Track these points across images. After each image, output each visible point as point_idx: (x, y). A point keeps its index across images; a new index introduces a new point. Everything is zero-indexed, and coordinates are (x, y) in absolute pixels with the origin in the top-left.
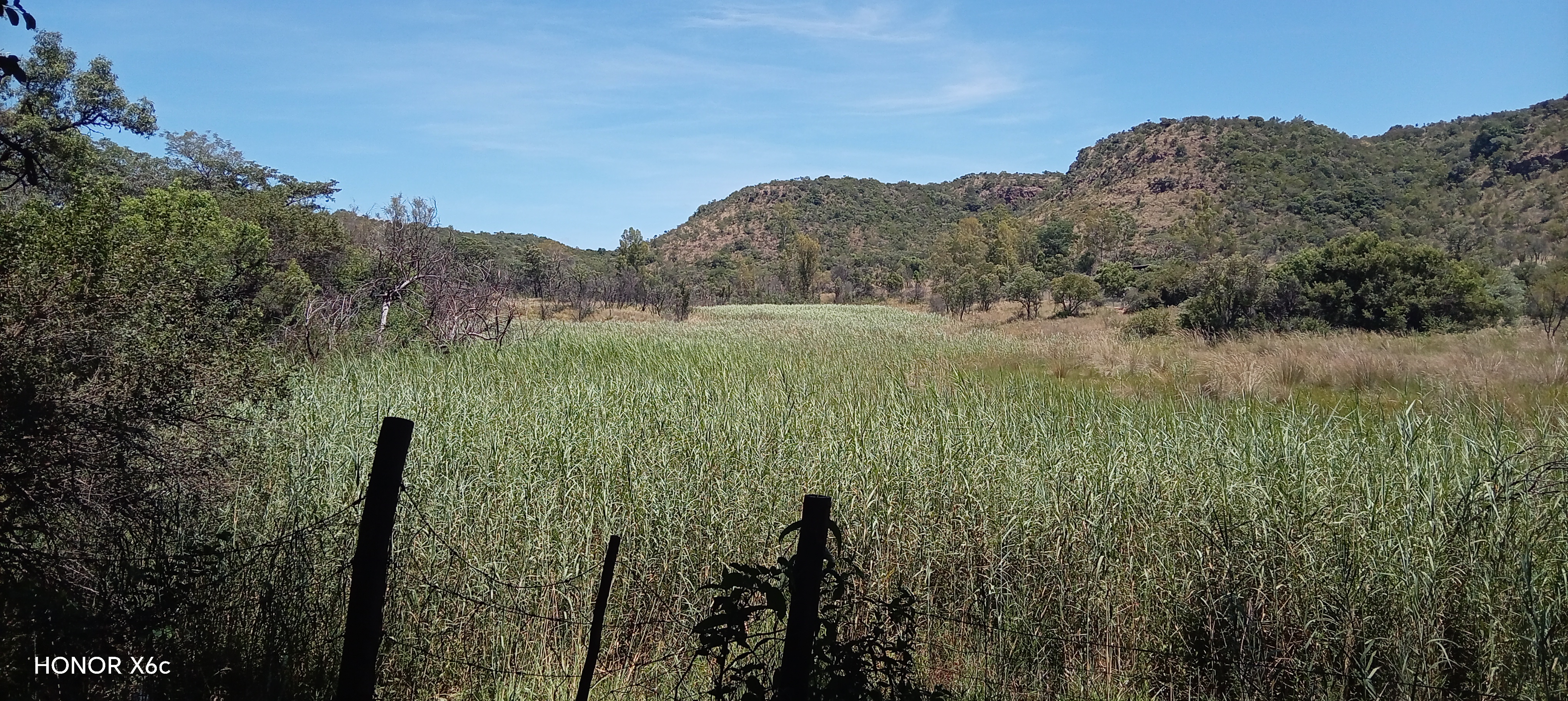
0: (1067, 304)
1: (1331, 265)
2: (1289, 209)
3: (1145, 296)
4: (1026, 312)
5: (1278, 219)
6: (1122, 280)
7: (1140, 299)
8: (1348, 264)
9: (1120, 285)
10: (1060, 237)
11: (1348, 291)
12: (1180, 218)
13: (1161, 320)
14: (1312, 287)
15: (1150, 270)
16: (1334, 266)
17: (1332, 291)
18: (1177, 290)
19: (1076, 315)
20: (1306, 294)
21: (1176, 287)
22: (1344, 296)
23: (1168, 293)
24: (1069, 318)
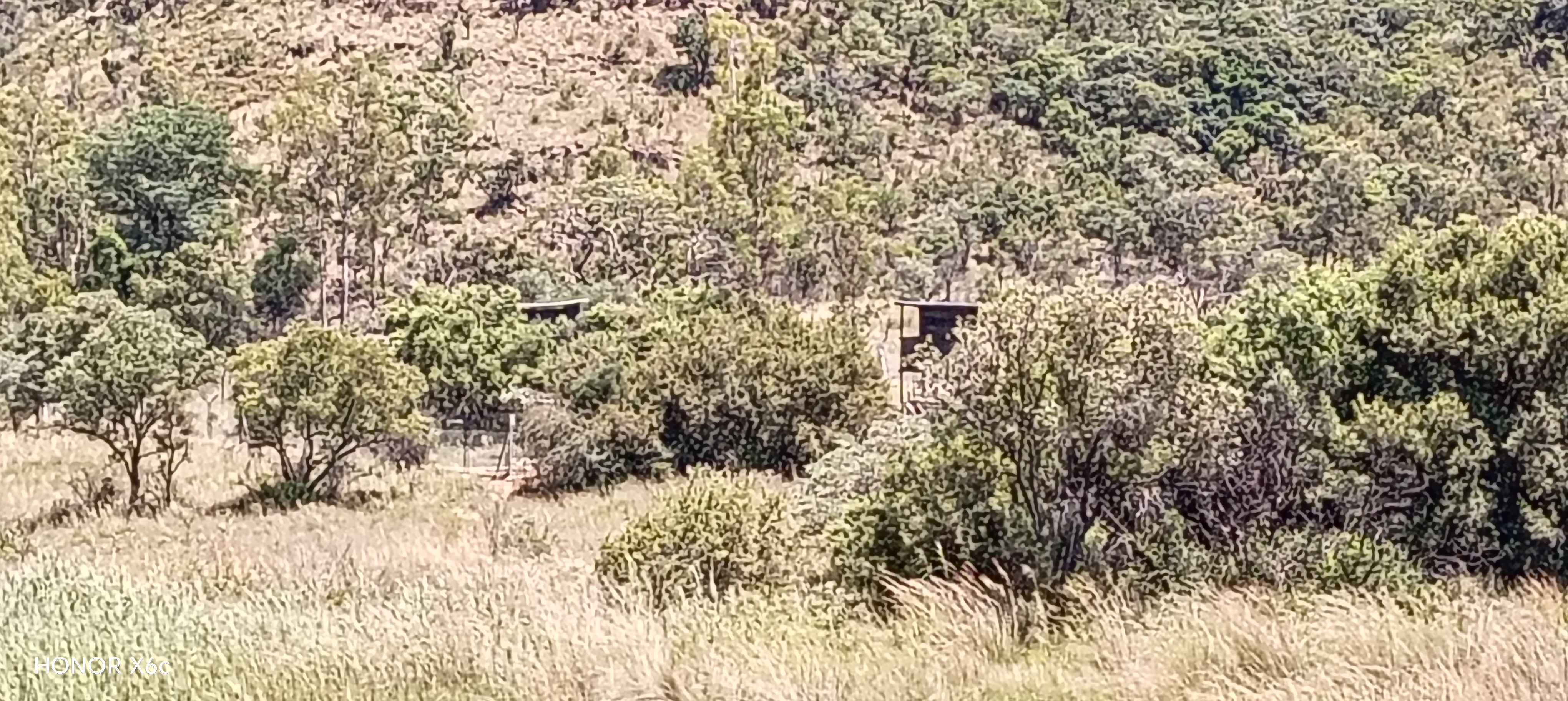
0: (295, 454)
1: (1408, 333)
2: (998, 103)
3: (601, 428)
4: (123, 482)
5: (961, 141)
6: (490, 362)
7: (580, 440)
8: (1469, 334)
9: (484, 378)
10: (180, 170)
11: (1472, 435)
12: (609, 120)
13: (752, 531)
14: (1348, 416)
15: (602, 324)
16: (1420, 340)
17: (1418, 436)
18: (720, 409)
19: (331, 497)
20: (1324, 443)
21: (716, 398)
22: (1460, 455)
23: (685, 417)
24: (310, 512)
